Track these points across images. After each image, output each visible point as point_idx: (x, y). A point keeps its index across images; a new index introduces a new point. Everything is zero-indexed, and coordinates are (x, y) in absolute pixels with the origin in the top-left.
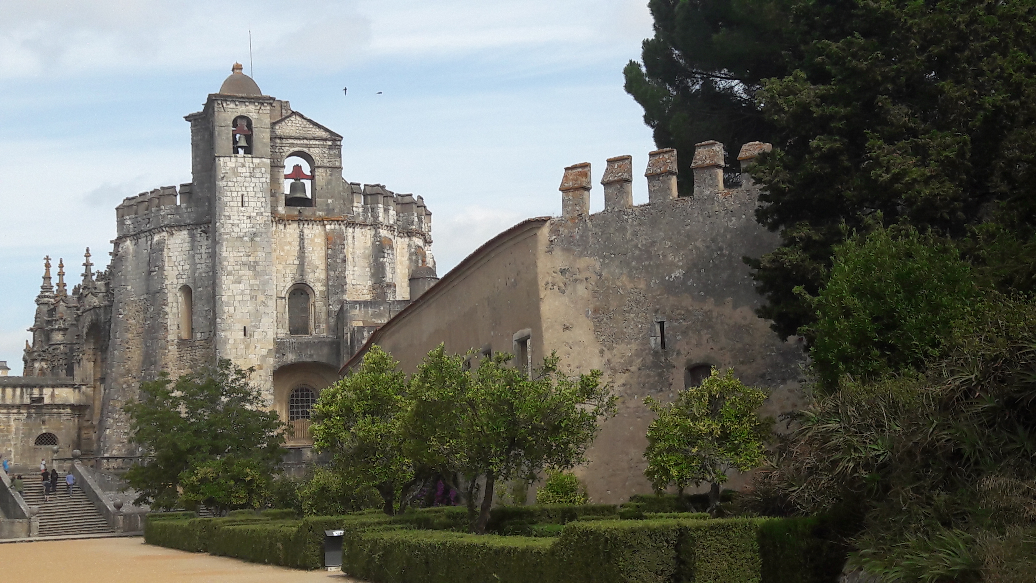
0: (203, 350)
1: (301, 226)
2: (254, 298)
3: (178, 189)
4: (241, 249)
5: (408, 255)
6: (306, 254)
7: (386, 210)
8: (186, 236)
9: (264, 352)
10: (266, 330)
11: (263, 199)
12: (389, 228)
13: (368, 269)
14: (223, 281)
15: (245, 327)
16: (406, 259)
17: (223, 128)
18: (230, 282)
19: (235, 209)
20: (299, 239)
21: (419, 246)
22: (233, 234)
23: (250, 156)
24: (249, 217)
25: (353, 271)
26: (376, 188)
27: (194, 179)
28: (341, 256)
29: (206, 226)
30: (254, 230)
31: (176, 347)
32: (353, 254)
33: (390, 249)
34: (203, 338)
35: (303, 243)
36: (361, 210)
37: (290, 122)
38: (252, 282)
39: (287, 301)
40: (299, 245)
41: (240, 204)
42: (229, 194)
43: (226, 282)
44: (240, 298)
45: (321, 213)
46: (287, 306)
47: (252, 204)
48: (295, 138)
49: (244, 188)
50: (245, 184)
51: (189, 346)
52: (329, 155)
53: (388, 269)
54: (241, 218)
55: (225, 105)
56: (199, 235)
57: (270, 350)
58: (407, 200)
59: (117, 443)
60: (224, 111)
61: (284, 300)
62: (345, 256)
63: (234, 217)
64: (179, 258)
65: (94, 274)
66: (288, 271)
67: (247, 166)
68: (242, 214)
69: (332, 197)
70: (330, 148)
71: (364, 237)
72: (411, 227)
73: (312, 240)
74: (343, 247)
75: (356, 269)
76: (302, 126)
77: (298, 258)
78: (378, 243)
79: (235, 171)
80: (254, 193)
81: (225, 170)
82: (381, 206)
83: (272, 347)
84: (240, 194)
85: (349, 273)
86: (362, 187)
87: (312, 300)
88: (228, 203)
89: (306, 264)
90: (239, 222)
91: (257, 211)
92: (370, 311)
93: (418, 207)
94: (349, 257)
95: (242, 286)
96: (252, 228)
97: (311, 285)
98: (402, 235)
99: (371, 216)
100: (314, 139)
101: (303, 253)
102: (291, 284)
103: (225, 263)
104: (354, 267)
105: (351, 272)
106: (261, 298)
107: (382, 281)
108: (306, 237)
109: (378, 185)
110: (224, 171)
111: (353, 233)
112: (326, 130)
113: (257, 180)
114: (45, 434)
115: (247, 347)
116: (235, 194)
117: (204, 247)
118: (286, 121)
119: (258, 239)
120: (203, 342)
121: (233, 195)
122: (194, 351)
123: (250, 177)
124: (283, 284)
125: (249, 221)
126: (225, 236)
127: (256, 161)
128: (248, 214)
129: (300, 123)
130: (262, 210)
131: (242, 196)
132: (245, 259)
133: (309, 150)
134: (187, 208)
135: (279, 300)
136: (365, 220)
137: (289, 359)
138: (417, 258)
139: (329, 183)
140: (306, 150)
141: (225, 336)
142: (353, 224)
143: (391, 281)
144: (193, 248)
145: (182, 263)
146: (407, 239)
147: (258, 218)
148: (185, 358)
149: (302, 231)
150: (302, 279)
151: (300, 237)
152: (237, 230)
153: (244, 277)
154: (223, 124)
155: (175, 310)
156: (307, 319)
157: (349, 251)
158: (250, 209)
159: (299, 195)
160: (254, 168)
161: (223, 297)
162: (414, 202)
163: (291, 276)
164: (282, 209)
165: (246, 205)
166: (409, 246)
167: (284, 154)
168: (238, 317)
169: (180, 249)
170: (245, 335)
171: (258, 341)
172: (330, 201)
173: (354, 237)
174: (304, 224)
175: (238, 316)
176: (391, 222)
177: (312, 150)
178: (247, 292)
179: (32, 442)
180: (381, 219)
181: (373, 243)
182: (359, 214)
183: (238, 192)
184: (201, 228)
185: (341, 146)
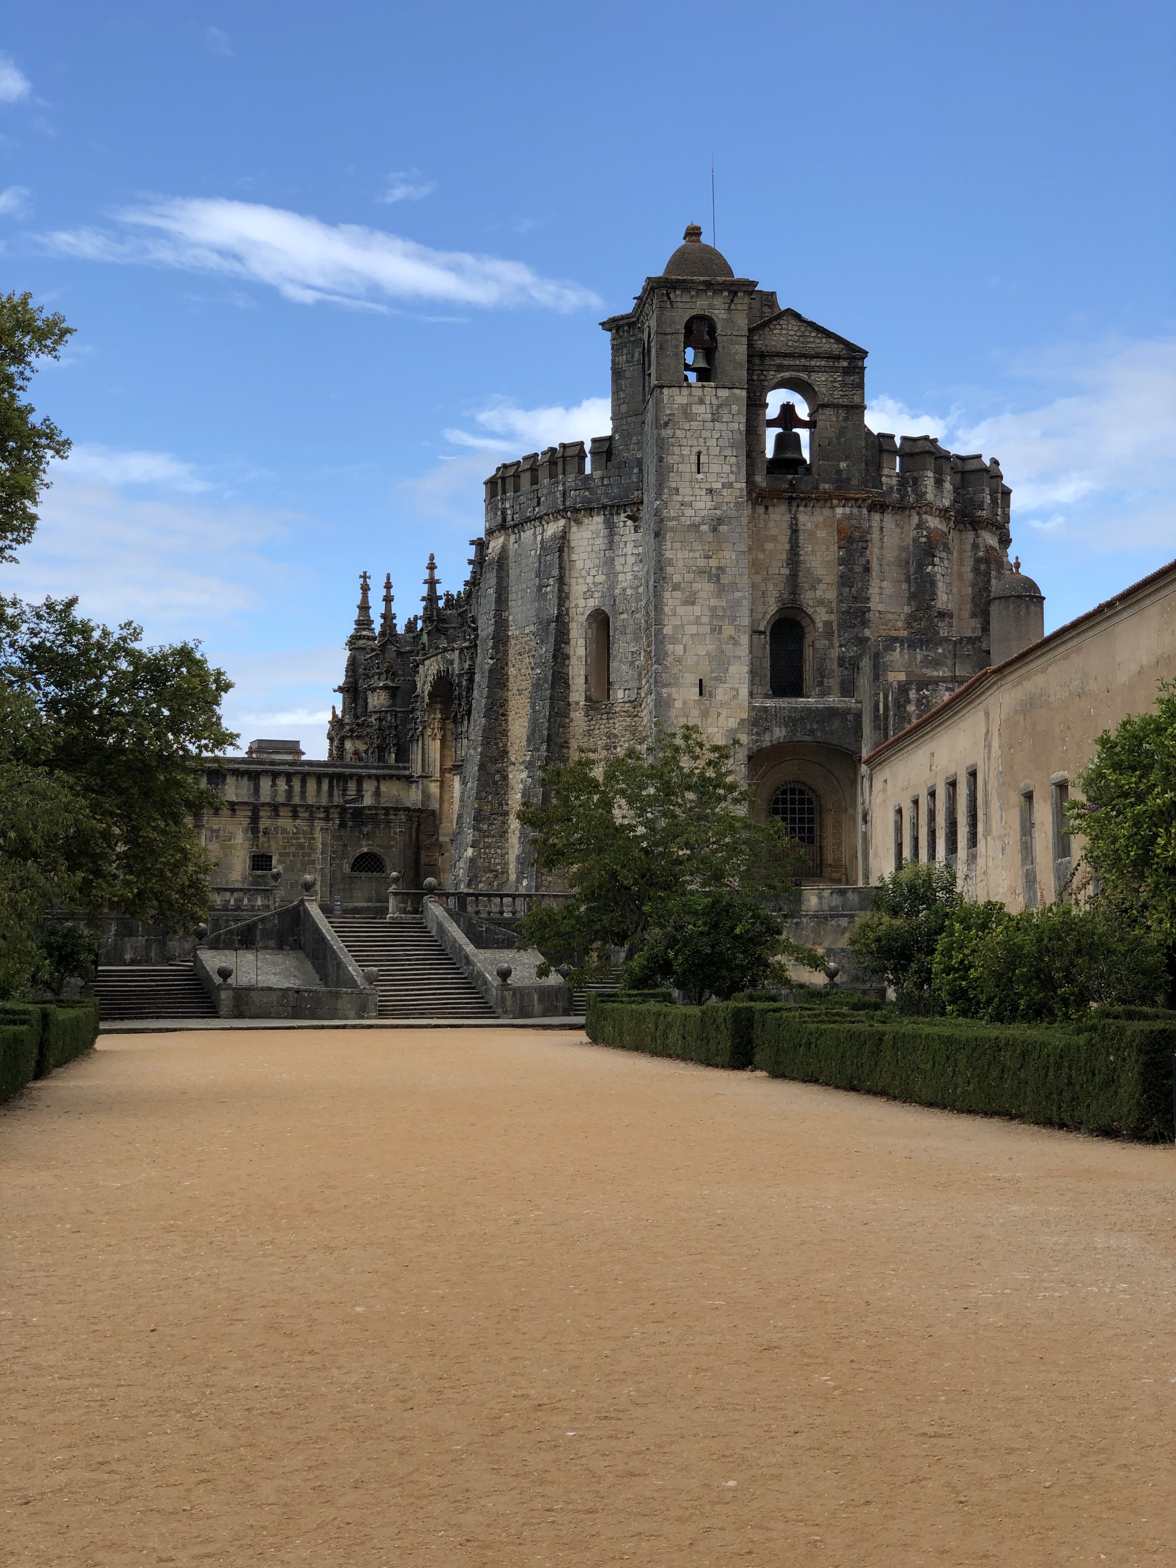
0: (628, 719)
1: (794, 509)
2: (717, 630)
3: (588, 447)
4: (697, 546)
5: (972, 563)
6: (802, 558)
7: (939, 483)
8: (601, 526)
9: (733, 723)
10: (736, 686)
11: (733, 460)
12: (943, 513)
13: (904, 586)
14: (665, 600)
15: (701, 681)
16: (969, 569)
17: (669, 336)
18: (678, 602)
19: (687, 477)
20: (789, 531)
21: (992, 547)
22: (683, 519)
23: (713, 384)
24: (710, 491)
25: (881, 588)
26: (921, 442)
27: (615, 430)
28: (862, 561)
29: (635, 509)
30: (718, 512)
31: (583, 713)
32: (880, 559)
33: (944, 551)
34: (626, 699)
35: (797, 537)
36: (894, 481)
37: (778, 327)
38: (713, 602)
39: (768, 638)
40: (790, 542)
41: (695, 469)
42: (676, 450)
43: (671, 600)
44: (692, 629)
45: (827, 486)
46: (768, 647)
47: (715, 468)
48: (786, 356)
49: (701, 441)
50: (705, 434)
51: (603, 711)
52: (844, 384)
53: (940, 584)
54: (697, 492)
55: (672, 296)
56: (621, 524)
57: (743, 720)
58: (972, 466)
59: (485, 872)
60: (672, 307)
61: (763, 636)
62: (868, 562)
63: (685, 490)
64: (589, 564)
65: (440, 598)
66: (771, 587)
67: (708, 402)
68: (697, 486)
69: (845, 460)
70: (846, 372)
71: (898, 530)
72: (979, 513)
73: (812, 534)
74: (864, 545)
75: (885, 584)
76: (799, 333)
77: (788, 564)
78: (924, 540)
79: (687, 413)
80: (718, 448)
81: (671, 409)
82: (930, 474)
83: (745, 716)
84: (695, 450)
85: (873, 591)
86: (898, 442)
87: (808, 639)
88: (675, 466)
89: (801, 574)
90: (693, 498)
91: (723, 480)
92: (919, 655)
93: (991, 477)
94: (875, 564)
95: (697, 610)
96: (715, 509)
97: (810, 611)
98: (961, 526)
99: (912, 491)
100: (817, 356)
101: (797, 554)
102: (776, 609)
103: (669, 570)
104: (882, 581)
105: (877, 590)
106: (728, 630)
107: (929, 607)
108: (802, 527)
109: (926, 438)
110: (668, 412)
111: (881, 520)
112: (839, 340)
113: (723, 427)
114: (367, 853)
115: (705, 714)
116: (686, 452)
117: (630, 545)
118: (772, 327)
119: (724, 528)
120: (627, 705)
121: (684, 453)
122: (611, 721)
123: (712, 421)
124: (761, 609)
125: (709, 497)
126: (670, 524)
127: (724, 393)
128: (708, 486)
129: (796, 328)
130: (732, 478)
131: (699, 454)
132: (701, 562)
133: (809, 377)
134: (602, 478)
135: (756, 636)
136: (903, 498)
137: (775, 737)
138: (989, 568)
139: (842, 433)
140: (804, 376)
141: (669, 695)
142: (882, 506)
143: (944, 607)
144: (611, 544)
145: (593, 572)
146: (971, 535)
147: (725, 492)
148: (597, 732)
149: (796, 518)
150: (794, 601)
151: (791, 528)
152: (689, 512)
153: (700, 594)
154: (669, 330)
155: (581, 651)
156: (800, 670)
157: (874, 553)
158: (712, 478)
159: (789, 455)
160: (719, 406)
161: (666, 628)
162: (986, 470)
163: (776, 594)
164: (760, 479)
165: (706, 470)
166: (975, 546)
167: (766, 383)
168: (689, 663)
169: (589, 549)
170: (701, 694)
171: (722, 704)
172: (843, 465)
173: (882, 528)
174: (798, 506)
175: (690, 661)
176: (947, 503)
177: (814, 376)
178: (705, 619)
179: (347, 869)
180: (930, 497)
181: (915, 540)
182: (891, 488)
183: (691, 446)
184: (625, 512)
185: (863, 368)
